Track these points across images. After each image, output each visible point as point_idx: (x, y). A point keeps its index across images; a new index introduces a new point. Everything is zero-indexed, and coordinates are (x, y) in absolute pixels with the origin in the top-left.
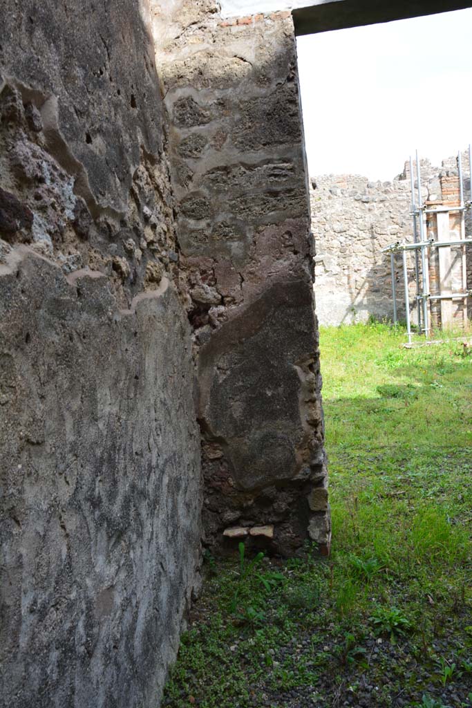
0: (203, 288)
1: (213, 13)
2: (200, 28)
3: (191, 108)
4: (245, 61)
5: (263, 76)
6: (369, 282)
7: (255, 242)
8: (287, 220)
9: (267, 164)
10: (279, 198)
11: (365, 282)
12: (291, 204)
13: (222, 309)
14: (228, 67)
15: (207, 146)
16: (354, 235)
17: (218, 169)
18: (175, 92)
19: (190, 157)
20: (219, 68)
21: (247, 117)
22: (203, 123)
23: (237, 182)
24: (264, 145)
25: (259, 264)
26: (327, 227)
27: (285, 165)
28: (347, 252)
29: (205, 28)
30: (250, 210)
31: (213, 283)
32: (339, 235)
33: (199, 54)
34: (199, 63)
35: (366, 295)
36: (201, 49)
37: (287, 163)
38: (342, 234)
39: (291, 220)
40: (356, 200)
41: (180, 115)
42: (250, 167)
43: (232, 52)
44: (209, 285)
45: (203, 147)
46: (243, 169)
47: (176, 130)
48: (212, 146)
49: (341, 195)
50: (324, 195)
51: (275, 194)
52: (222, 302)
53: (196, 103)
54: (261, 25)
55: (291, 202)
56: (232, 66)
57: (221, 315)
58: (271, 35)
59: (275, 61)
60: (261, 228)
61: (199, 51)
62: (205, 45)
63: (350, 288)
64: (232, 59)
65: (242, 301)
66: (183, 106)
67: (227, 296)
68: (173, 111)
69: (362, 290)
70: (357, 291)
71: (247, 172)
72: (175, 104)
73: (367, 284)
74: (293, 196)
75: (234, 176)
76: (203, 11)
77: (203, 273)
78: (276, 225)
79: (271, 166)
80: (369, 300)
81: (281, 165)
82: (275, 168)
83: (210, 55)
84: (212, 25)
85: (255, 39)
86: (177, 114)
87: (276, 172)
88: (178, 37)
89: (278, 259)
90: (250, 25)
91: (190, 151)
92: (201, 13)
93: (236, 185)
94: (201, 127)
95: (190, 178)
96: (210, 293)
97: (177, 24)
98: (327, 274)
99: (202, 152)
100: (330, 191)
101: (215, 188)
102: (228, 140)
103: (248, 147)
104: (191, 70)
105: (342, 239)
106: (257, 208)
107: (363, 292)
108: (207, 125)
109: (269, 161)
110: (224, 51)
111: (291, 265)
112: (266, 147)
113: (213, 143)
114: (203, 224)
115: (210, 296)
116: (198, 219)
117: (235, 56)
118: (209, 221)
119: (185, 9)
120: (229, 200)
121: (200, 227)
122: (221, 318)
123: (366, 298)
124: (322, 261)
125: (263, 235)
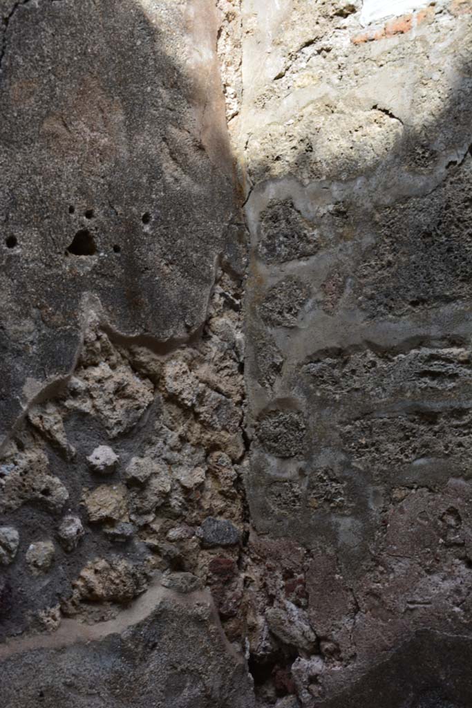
0: (285, 609)
1: (346, 16)
2: (319, 52)
3: (288, 221)
4: (392, 116)
5: (423, 147)
7: (385, 522)
8: (452, 481)
9: (418, 347)
10: (436, 428)
12: (460, 445)
13: (317, 665)
14: (359, 133)
15: (309, 304)
17: (326, 352)
18: (264, 189)
19: (279, 324)
20: (343, 135)
21: (387, 240)
22: (305, 255)
23: (357, 385)
24: (414, 304)
25: (392, 577)
27: (455, 350)
29: (328, 50)
30: (377, 450)
31: (303, 601)
33: (310, 109)
34: (308, 127)
36: (314, 97)
37: (459, 346)
39: (461, 481)
41: (269, 237)
42: (387, 353)
43: (369, 100)
44: (298, 605)
45: (301, 305)
46: (371, 356)
47: (262, 268)
48: (318, 302)
51: (430, 418)
52: (316, 649)
53: (299, 212)
54: (427, 31)
55: (460, 439)
56: (367, 129)
57: (313, 679)
58: (445, 52)
59: (449, 111)
60: (397, 494)
61: (312, 102)
62: (325, 88)
64: (368, 113)
65: (354, 657)
66: (275, 218)
67: (325, 639)
68: (259, 228)
71: (380, 364)
72: (262, 217)
74: (465, 426)
75: (353, 372)
76: (326, 16)
77: (288, 575)
78: (430, 490)
79: (426, 351)
81: (446, 351)
82: (433, 357)
83: (330, 108)
84: (341, 42)
85: (412, 65)
86: (265, 236)
87: (436, 367)
88: (280, 76)
89: (428, 572)
90: (407, 34)
91: (280, 313)
92: (322, 20)
93: (357, 390)
94: (303, 263)
95: (277, 369)
96: (298, 624)
97: (280, 48)
99: (300, 316)
101: (318, 394)
102: (348, 291)
103: (381, 308)
104: (294, 143)
106: (390, 447)
108: (313, 259)
109: (421, 342)
110: (354, 98)
111: (457, 591)
112: (417, 310)
113: (320, 297)
114: (291, 469)
115: (296, 632)
116: (284, 458)
117: (375, 107)
118: (302, 464)
119: (295, 17)
120: (340, 423)
121: (287, 475)
122: (313, 687)
125: (401, 511)
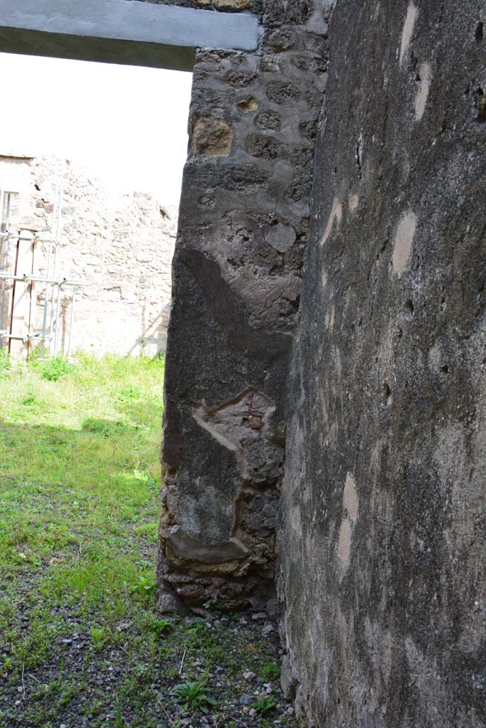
6: (163, 316)
11: (159, 316)
16: (156, 268)
26: (130, 254)
28: (146, 283)
32: (141, 264)
35: (158, 329)
38: (144, 264)
40: (164, 233)
49: (150, 225)
50: (134, 222)
63: (143, 320)
69: (155, 324)
70: (150, 324)
73: (161, 319)
80: (160, 334)
98: (123, 301)
100: (140, 219)
105: (144, 269)
107: (156, 325)
123: (157, 332)
124: (120, 287)
